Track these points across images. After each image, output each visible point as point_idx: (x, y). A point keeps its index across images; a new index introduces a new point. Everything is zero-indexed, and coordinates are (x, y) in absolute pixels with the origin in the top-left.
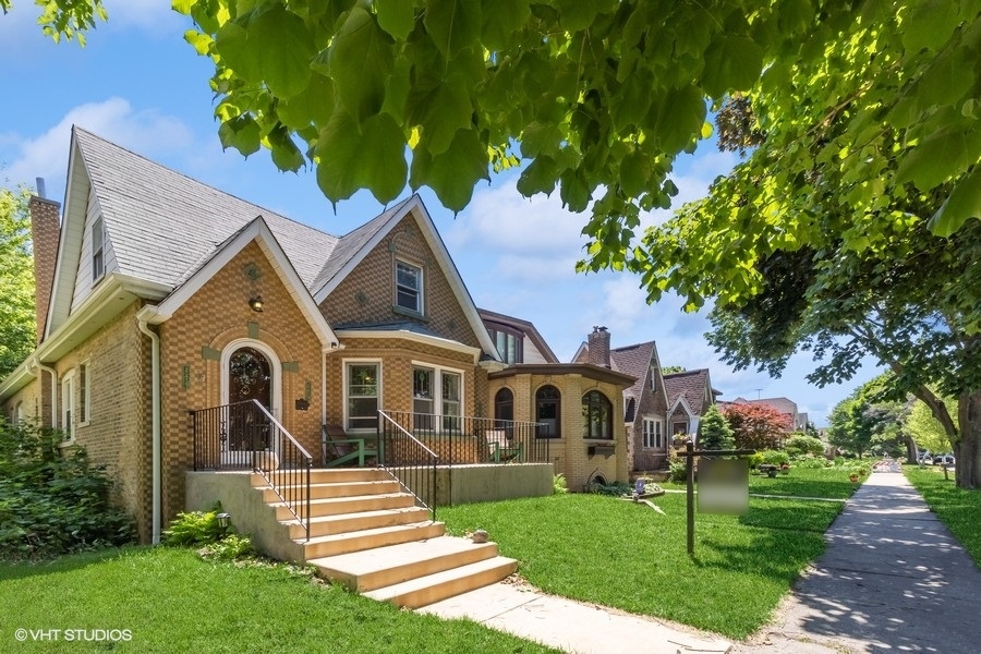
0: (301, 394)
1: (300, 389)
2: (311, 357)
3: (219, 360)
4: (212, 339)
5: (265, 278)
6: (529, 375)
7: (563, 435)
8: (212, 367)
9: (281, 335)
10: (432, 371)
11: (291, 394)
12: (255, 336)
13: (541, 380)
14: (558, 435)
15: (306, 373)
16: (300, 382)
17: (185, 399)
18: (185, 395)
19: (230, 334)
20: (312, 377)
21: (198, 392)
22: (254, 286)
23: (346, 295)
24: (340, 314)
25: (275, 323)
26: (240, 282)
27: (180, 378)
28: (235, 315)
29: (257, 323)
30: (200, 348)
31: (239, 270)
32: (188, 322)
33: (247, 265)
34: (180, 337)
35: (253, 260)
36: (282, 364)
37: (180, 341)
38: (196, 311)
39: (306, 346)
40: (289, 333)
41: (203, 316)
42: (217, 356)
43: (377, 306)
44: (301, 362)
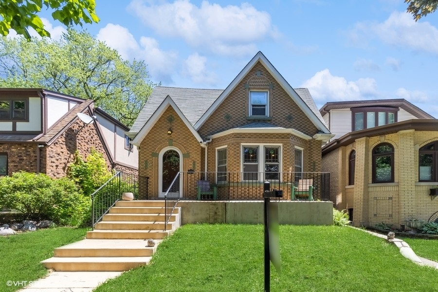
0: (191, 167)
1: (190, 165)
2: (196, 150)
3: (158, 157)
4: (155, 149)
5: (176, 120)
6: (364, 138)
7: (396, 180)
8: (155, 160)
9: (182, 142)
10: (258, 147)
11: (186, 167)
12: (171, 145)
13: (375, 141)
14: (392, 180)
15: (193, 157)
16: (190, 162)
17: (146, 173)
18: (146, 171)
19: (161, 146)
20: (196, 159)
21: (150, 170)
22: (171, 124)
23: (220, 117)
24: (216, 127)
25: (179, 138)
26: (166, 124)
27: (144, 165)
28: (164, 138)
29: (172, 140)
30: (151, 153)
31: (166, 120)
32: (148, 144)
33: (168, 117)
34: (145, 150)
35: (171, 114)
36: (183, 154)
37: (145, 152)
38: (150, 139)
39: (193, 146)
40: (185, 141)
41: (152, 141)
42: (157, 155)
43: (237, 119)
44: (191, 153)
